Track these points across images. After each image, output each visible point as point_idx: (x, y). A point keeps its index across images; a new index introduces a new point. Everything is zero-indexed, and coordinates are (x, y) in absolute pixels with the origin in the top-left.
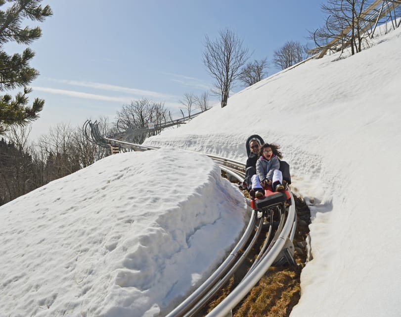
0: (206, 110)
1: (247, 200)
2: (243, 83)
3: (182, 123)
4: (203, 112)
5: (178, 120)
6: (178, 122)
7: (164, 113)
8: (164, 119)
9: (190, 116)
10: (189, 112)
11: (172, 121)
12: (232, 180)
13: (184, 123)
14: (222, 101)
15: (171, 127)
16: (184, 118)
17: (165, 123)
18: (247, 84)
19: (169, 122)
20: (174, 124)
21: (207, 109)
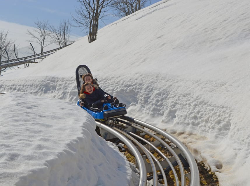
0: (66, 46)
1: (130, 164)
2: (117, 12)
3: (32, 62)
4: (61, 48)
5: (26, 58)
6: (27, 61)
7: (6, 47)
8: (6, 55)
9: (42, 53)
10: (42, 48)
11: (18, 59)
12: (108, 138)
13: (34, 62)
14: (90, 34)
15: (16, 67)
16: (35, 55)
17: (8, 61)
18: (123, 13)
19: (13, 60)
20: (21, 63)
21: (67, 44)
